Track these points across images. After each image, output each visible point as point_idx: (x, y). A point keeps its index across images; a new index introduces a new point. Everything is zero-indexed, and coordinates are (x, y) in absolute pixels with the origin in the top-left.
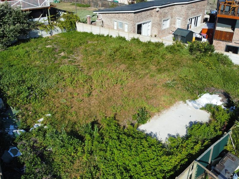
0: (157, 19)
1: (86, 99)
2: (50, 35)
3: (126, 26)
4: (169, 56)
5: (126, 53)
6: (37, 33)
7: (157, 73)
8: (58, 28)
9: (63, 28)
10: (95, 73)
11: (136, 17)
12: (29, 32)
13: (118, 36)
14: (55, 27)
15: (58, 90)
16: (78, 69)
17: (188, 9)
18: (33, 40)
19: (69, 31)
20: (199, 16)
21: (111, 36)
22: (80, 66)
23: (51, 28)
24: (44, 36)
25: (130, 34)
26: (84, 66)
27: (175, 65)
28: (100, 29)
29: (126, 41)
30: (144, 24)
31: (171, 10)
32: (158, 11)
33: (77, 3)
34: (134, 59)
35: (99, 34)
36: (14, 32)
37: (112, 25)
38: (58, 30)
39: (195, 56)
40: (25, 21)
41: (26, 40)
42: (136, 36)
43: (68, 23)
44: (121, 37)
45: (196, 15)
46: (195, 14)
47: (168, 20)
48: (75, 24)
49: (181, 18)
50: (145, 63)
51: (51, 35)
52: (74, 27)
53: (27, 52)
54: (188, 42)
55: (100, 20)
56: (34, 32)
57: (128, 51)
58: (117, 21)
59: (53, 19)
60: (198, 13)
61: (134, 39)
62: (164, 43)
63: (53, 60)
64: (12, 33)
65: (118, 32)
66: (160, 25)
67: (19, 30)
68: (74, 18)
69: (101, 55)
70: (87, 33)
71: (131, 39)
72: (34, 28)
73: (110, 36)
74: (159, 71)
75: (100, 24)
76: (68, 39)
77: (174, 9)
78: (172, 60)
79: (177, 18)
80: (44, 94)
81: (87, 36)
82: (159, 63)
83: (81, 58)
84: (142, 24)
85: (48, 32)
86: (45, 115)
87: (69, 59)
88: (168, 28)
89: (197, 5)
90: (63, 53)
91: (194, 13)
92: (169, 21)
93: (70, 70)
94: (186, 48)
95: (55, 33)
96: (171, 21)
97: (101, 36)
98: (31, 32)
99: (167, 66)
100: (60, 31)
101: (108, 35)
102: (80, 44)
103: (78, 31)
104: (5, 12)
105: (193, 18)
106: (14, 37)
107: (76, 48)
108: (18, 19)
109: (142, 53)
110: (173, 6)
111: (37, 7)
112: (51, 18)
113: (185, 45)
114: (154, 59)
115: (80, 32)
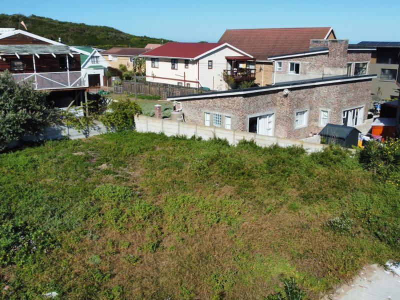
0: (285, 109)
1: (149, 257)
2: (84, 136)
3: (228, 121)
4: (321, 170)
5: (233, 165)
6: (59, 131)
7: (302, 204)
8: (101, 125)
9: (109, 124)
10: (168, 201)
11: (247, 104)
12: (44, 129)
13: (212, 137)
14: (95, 122)
15: (85, 234)
16: (133, 194)
17: (341, 93)
18: (51, 142)
19: (120, 131)
20: (360, 108)
21: (200, 139)
22: (138, 189)
23: (88, 123)
24: (72, 138)
25: (236, 133)
26: (146, 189)
27: (338, 188)
28: (179, 126)
29: (229, 146)
30: (261, 117)
31: (309, 96)
32: (286, 96)
33: (139, 94)
34: (250, 176)
35: (177, 136)
36: (14, 125)
37: (202, 121)
38: (99, 129)
39: (375, 170)
40: (39, 107)
41: (37, 142)
42: (249, 137)
43: (120, 116)
44: (220, 140)
45: (355, 105)
46: (354, 103)
47: (304, 112)
48: (133, 118)
49: (329, 110)
50: (274, 184)
51: (87, 137)
52: (131, 123)
53: (33, 161)
54: (353, 146)
55: (178, 111)
56: (54, 130)
57: (235, 161)
58: (211, 112)
59: (92, 107)
60: (358, 102)
61: (244, 143)
62: (304, 148)
63: (83, 176)
64: (8, 126)
65: (212, 129)
66: (290, 121)
67: (23, 121)
68: (132, 108)
69: (181, 168)
70: (154, 134)
71: (238, 142)
72: (55, 122)
73: (197, 138)
74: (307, 198)
75: (178, 119)
76: (117, 143)
77: (315, 94)
78: (329, 179)
79: (320, 109)
80: (49, 243)
81: (155, 138)
82: (303, 183)
83: (141, 174)
84: (258, 119)
85: (80, 130)
86: (43, 294)
87: (117, 176)
88: (305, 128)
89: (356, 88)
90: (105, 165)
91: (351, 101)
92: (306, 115)
93: (116, 194)
94: (351, 157)
95: (93, 133)
96: (310, 116)
97: (179, 139)
98: (47, 129)
99: (320, 189)
100: (104, 130)
101: (194, 137)
102: (141, 151)
103: (138, 131)
104: (2, 88)
105: (351, 110)
106: (13, 134)
107: (131, 157)
108: (25, 102)
109: (265, 165)
110: (313, 89)
111: (64, 87)
112: (89, 105)
113: (348, 152)
114: (292, 175)
115: (141, 133)
